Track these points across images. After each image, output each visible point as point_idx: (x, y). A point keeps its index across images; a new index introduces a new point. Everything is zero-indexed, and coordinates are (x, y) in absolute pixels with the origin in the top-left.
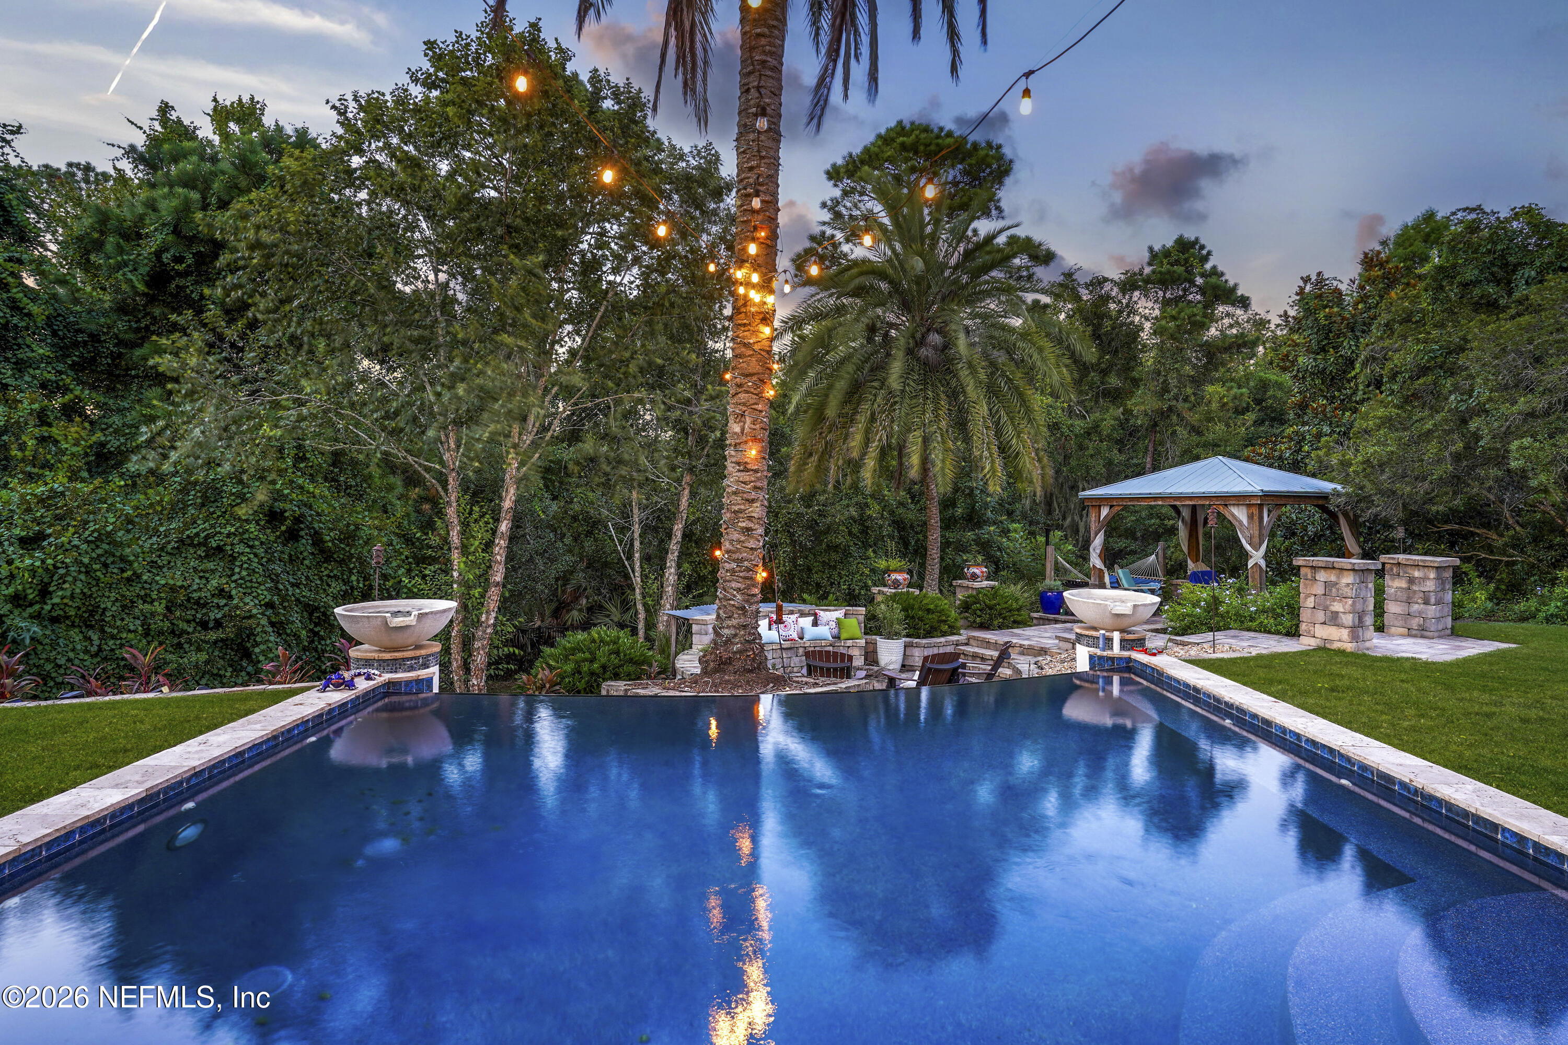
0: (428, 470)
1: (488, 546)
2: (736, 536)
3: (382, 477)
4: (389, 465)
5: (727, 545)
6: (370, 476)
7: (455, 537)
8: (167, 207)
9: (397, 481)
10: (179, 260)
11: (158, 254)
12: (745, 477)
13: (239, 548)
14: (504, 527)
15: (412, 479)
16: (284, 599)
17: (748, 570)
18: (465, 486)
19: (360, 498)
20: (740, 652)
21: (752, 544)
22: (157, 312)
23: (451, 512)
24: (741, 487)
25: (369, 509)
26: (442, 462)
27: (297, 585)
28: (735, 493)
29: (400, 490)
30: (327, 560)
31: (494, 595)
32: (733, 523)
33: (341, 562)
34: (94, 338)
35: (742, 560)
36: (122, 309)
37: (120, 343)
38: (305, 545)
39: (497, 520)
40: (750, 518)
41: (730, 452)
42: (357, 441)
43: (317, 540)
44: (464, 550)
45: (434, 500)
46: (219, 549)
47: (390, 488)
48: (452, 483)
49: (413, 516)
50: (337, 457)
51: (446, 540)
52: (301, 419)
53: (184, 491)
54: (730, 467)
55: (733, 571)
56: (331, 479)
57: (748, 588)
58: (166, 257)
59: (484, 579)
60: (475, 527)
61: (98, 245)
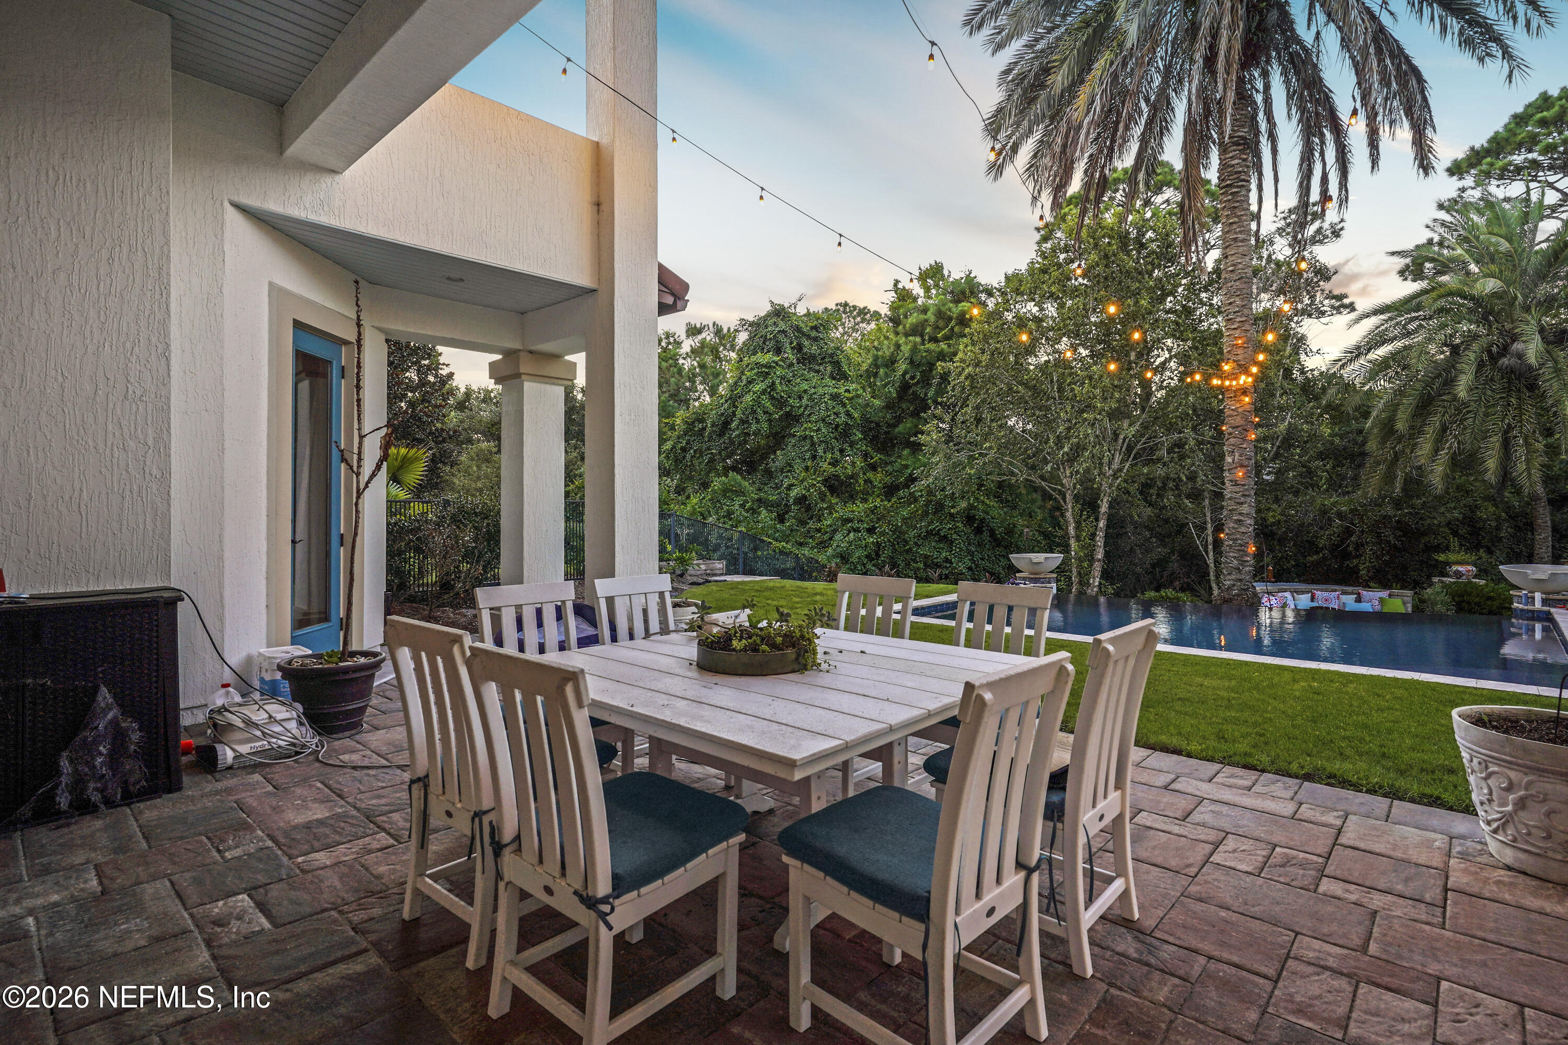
0: (1054, 490)
1: (1093, 536)
2: (1232, 525)
3: (1028, 493)
4: (1032, 487)
5: (1227, 531)
6: (1021, 494)
7: (1072, 531)
8: (906, 349)
9: (1037, 496)
10: (913, 378)
11: (904, 375)
12: (1237, 489)
13: (955, 536)
14: (1102, 524)
15: (1046, 496)
16: (977, 566)
17: (1241, 545)
18: (1076, 498)
19: (1015, 508)
20: (1237, 595)
21: (1243, 529)
22: (904, 406)
23: (1069, 515)
24: (1234, 495)
25: (1021, 515)
26: (1062, 485)
27: (982, 559)
28: (1230, 499)
29: (1039, 503)
30: (999, 545)
31: (1097, 568)
32: (1229, 517)
33: (1006, 547)
34: (878, 424)
35: (1236, 539)
36: (888, 406)
37: (889, 425)
38: (986, 536)
39: (1097, 520)
40: (1241, 514)
41: (1226, 474)
42: (1012, 474)
43: (992, 532)
44: (1078, 538)
45: (1059, 508)
46: (945, 537)
47: (1033, 501)
48: (1069, 497)
49: (1049, 519)
50: (1000, 485)
51: (1067, 533)
52: (985, 464)
53: (927, 506)
54: (1228, 484)
55: (1230, 546)
56: (997, 496)
57: (1242, 556)
58: (908, 377)
59: (1091, 558)
60: (1083, 524)
61: (876, 375)
